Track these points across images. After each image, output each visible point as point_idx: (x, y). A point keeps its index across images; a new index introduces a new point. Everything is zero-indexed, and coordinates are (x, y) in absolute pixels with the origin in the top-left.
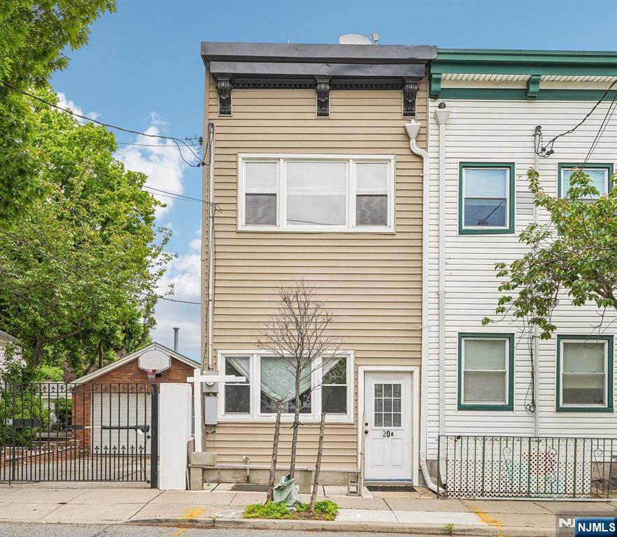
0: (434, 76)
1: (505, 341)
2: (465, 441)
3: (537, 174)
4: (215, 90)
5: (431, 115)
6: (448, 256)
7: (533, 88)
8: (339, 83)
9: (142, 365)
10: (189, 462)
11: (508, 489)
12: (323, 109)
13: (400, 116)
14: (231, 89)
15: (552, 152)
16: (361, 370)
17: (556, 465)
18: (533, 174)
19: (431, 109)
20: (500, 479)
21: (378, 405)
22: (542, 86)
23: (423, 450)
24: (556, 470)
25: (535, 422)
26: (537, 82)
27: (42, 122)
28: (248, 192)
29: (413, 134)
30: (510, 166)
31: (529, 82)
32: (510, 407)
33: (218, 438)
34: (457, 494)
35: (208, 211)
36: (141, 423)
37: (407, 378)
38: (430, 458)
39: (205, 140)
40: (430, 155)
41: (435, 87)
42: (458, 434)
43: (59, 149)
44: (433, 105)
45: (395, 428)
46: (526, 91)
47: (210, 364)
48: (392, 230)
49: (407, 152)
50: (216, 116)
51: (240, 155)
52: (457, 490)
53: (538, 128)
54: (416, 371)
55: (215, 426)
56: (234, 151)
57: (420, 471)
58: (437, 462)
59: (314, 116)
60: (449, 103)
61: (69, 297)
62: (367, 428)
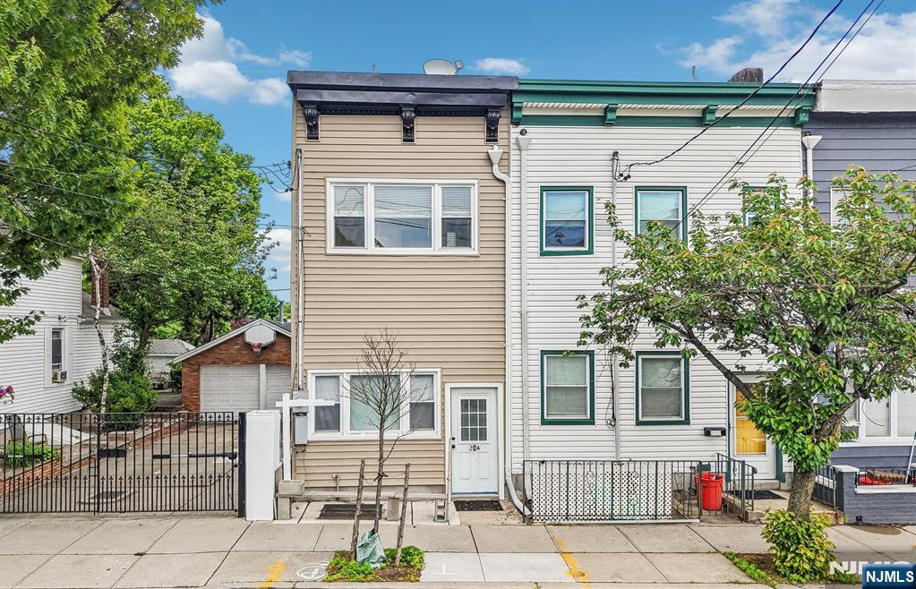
0: (515, 105)
1: (585, 358)
2: (549, 465)
3: (614, 206)
4: (302, 115)
5: (513, 141)
6: (530, 277)
7: (610, 116)
8: (423, 110)
9: (249, 339)
10: (276, 491)
11: (592, 512)
12: (408, 134)
13: (482, 142)
14: (318, 115)
15: (629, 177)
16: (448, 387)
17: (638, 488)
18: (610, 207)
19: (513, 136)
20: (584, 503)
21: (464, 420)
22: (619, 113)
23: (508, 465)
24: (638, 492)
25: (617, 436)
26: (614, 110)
27: (153, 111)
28: (337, 215)
29: (495, 159)
30: (590, 189)
31: (606, 110)
32: (591, 422)
33: (308, 456)
34: (542, 518)
35: (297, 235)
36: (228, 450)
37: (492, 393)
38: (515, 472)
39: (293, 164)
40: (512, 179)
41: (516, 115)
42: (542, 459)
43: (168, 138)
44: (515, 131)
45: (481, 442)
46: (604, 118)
47: (300, 384)
48: (476, 253)
49: (489, 176)
50: (302, 141)
51: (328, 179)
52: (542, 514)
53: (616, 154)
54: (500, 387)
55: (305, 445)
56: (322, 176)
57: (506, 484)
58: (522, 477)
59: (400, 142)
60: (530, 129)
61: (174, 286)
62: (453, 442)
